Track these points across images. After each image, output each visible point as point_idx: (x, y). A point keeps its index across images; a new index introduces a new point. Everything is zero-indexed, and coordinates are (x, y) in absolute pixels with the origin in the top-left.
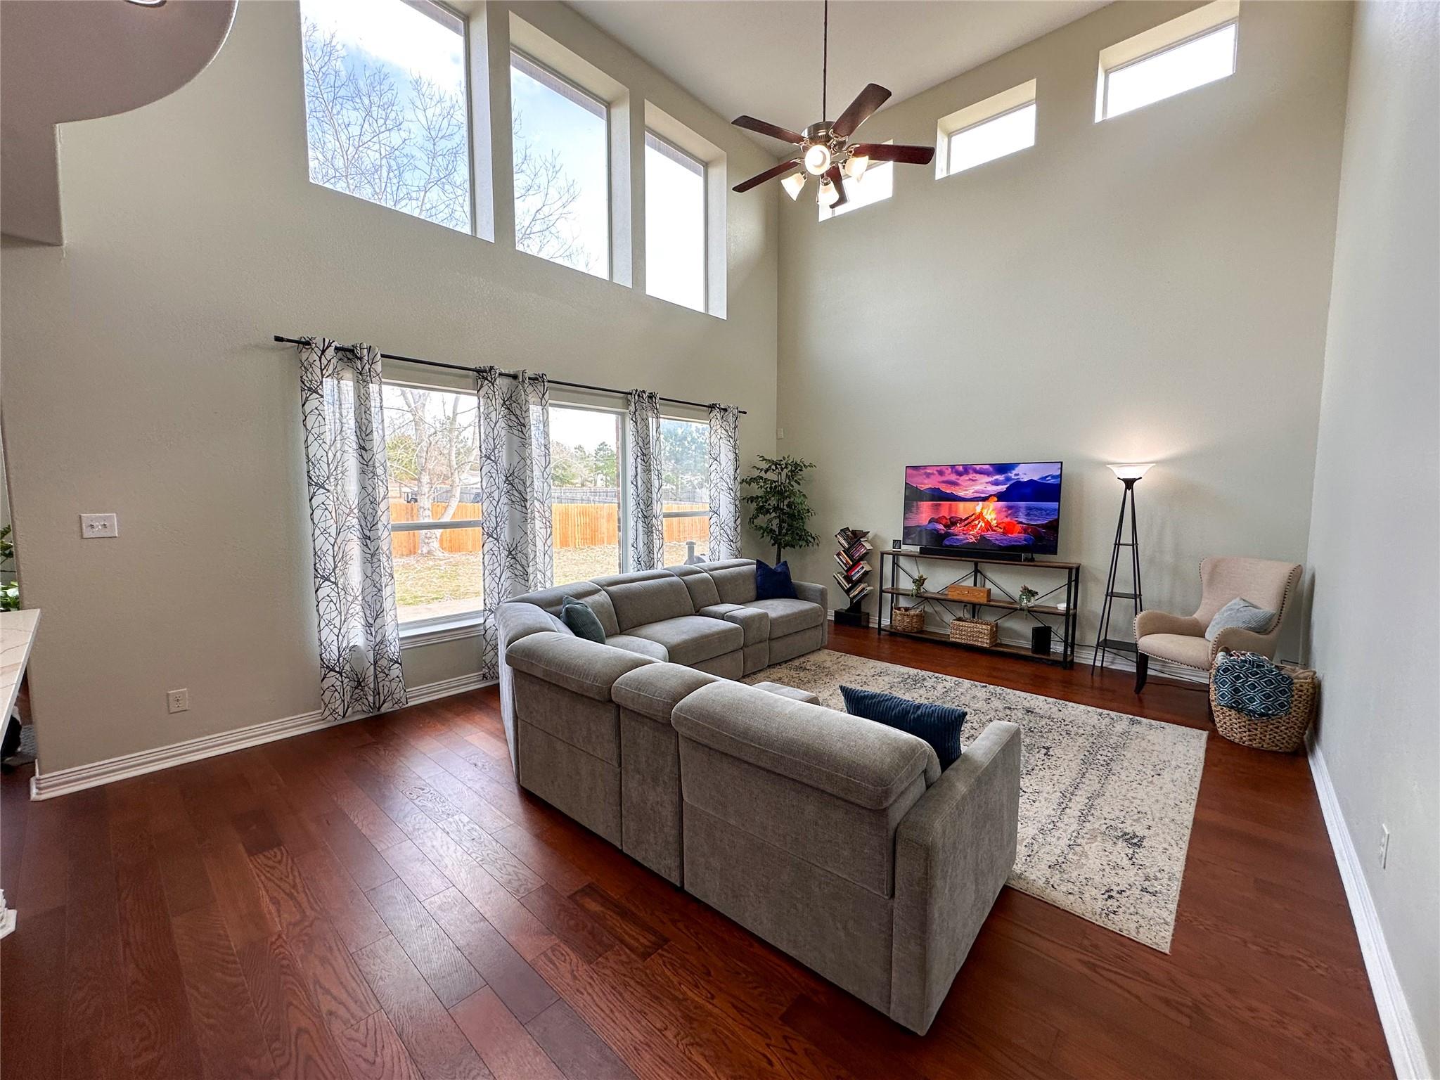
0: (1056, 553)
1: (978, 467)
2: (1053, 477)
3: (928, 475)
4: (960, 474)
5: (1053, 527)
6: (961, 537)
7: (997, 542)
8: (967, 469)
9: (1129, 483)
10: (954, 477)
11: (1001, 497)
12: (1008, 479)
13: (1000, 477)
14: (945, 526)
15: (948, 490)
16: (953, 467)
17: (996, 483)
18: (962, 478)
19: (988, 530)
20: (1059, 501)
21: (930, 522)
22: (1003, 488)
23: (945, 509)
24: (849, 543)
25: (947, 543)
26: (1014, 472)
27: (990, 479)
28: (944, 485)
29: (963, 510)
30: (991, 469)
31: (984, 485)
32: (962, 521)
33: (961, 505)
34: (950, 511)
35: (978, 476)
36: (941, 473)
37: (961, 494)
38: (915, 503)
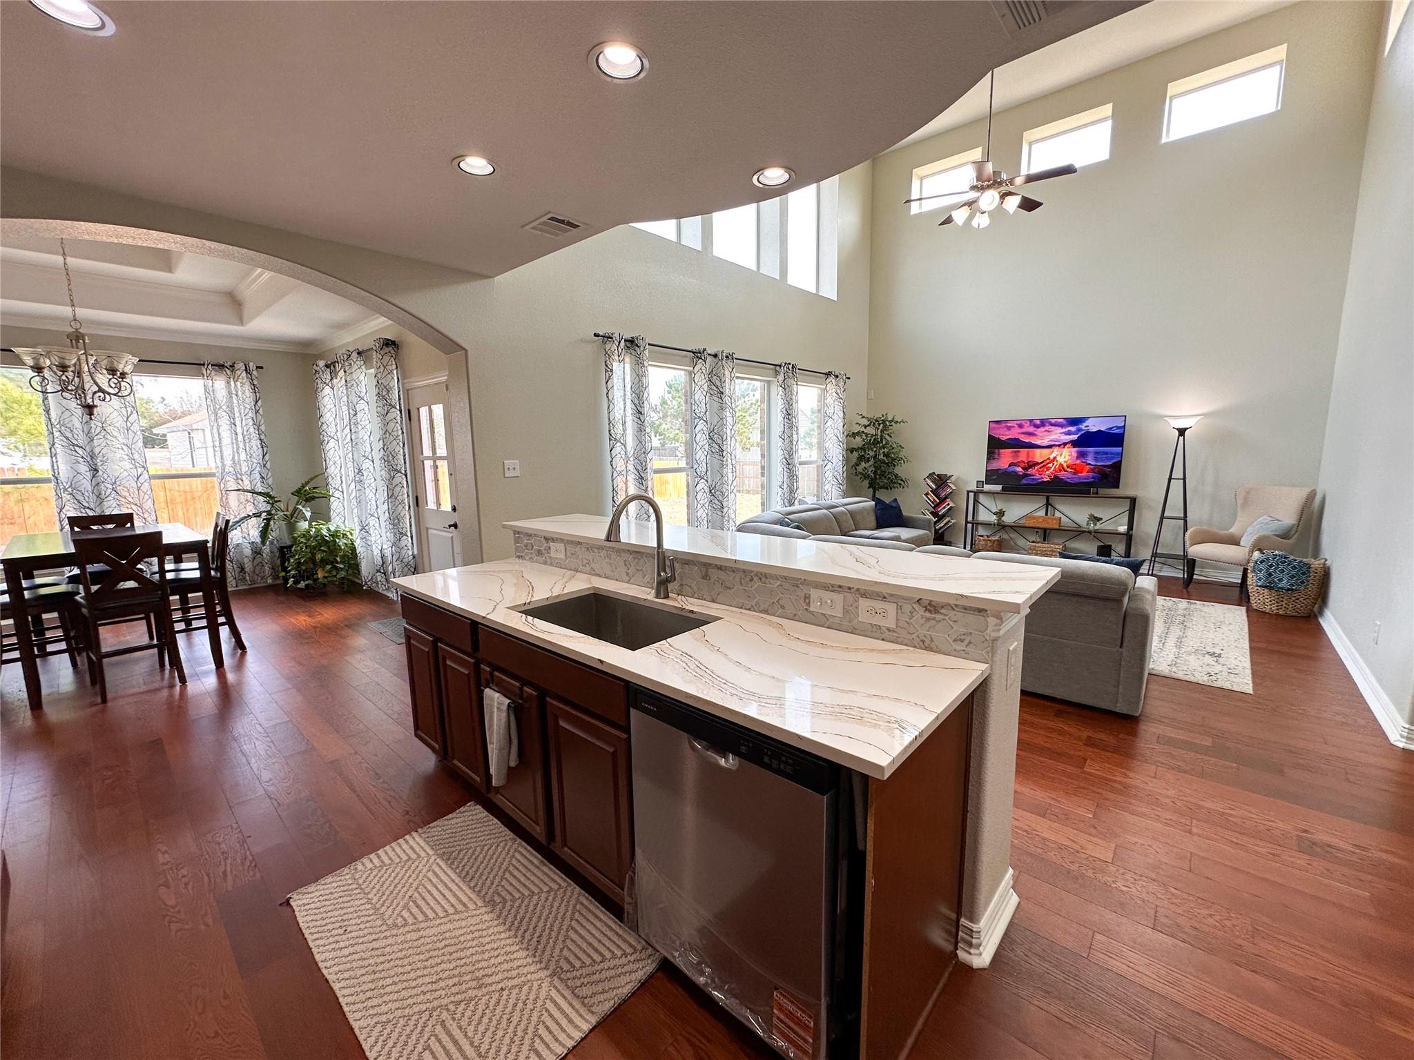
0: (1118, 487)
1: (1053, 421)
2: (1118, 428)
3: (1009, 428)
4: (1037, 426)
5: (1117, 467)
6: (1038, 476)
7: (1068, 480)
8: (1043, 423)
9: (1182, 432)
10: (1032, 429)
11: (1074, 444)
12: (1079, 430)
13: (1073, 429)
14: (1022, 468)
15: (1026, 439)
16: (1031, 421)
17: (1069, 433)
18: (1039, 430)
19: (1061, 471)
20: (1122, 447)
21: (1010, 466)
22: (1075, 437)
23: (1023, 454)
24: (936, 485)
25: (1025, 482)
26: (1085, 424)
27: (1064, 430)
28: (1023, 436)
29: (1039, 455)
30: (1065, 422)
31: (1058, 435)
32: (1037, 464)
33: (1038, 451)
34: (1028, 456)
35: (1053, 428)
36: (1020, 426)
37: (1038, 442)
38: (997, 451)
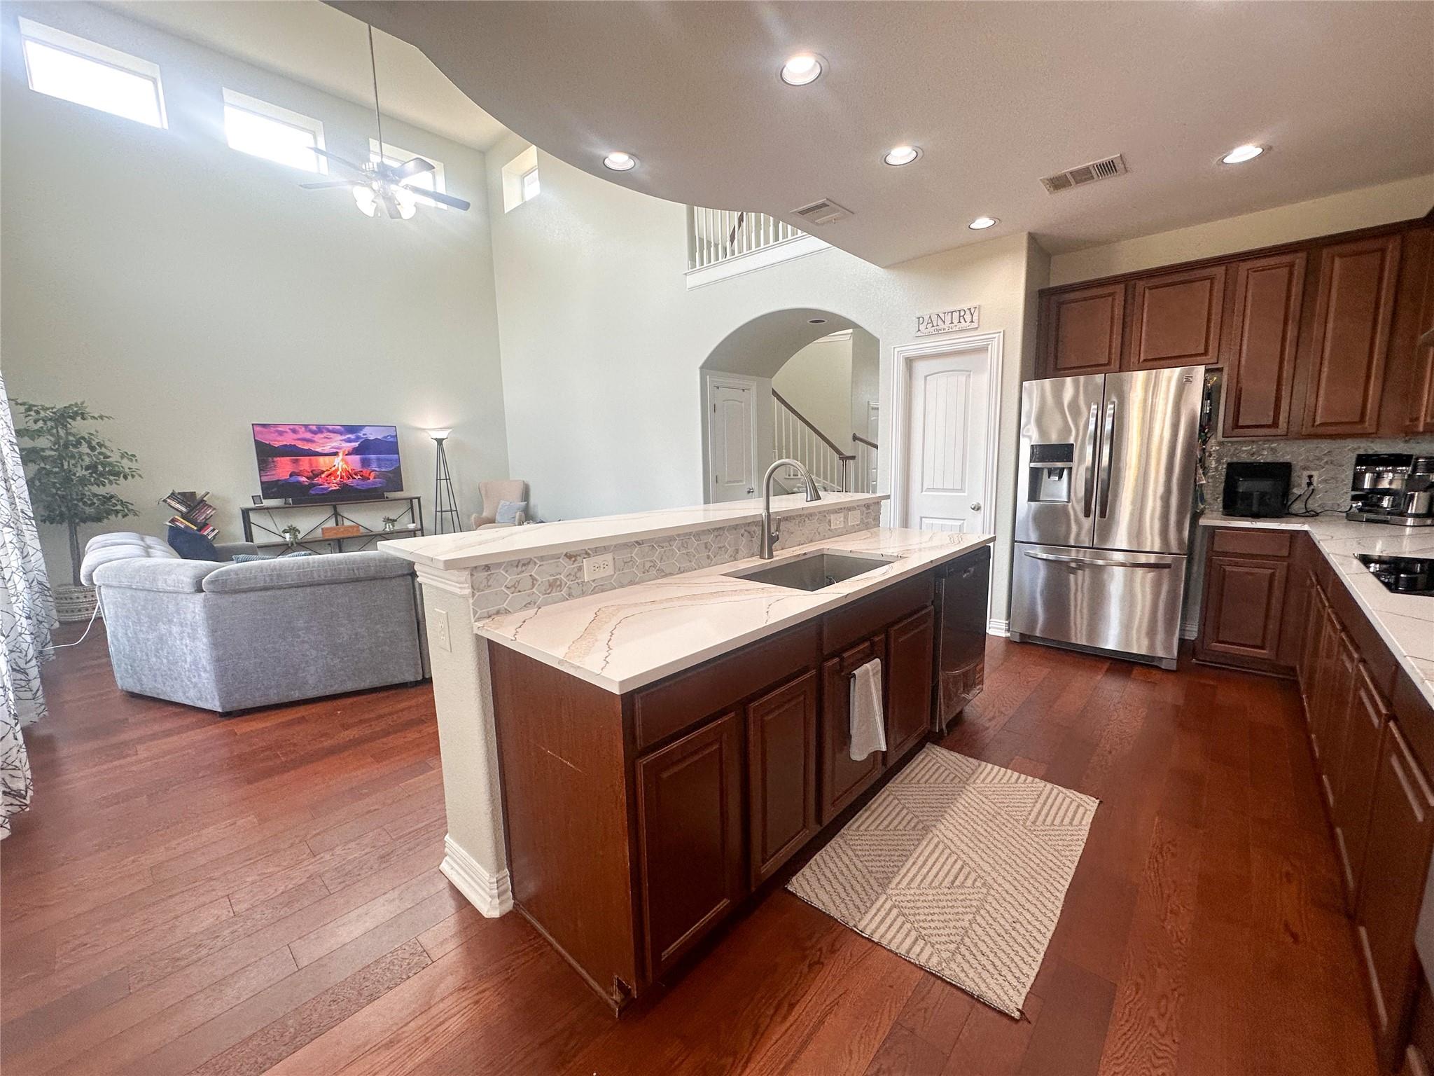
0: (402, 490)
1: (330, 428)
2: (392, 437)
3: (281, 433)
4: (314, 433)
5: (397, 472)
6: (326, 486)
7: (358, 487)
8: (320, 429)
9: (440, 441)
10: (308, 435)
11: (355, 451)
12: (358, 438)
13: (352, 436)
14: (307, 478)
15: (306, 447)
16: (306, 426)
17: (349, 441)
18: (317, 436)
19: (349, 478)
20: (398, 454)
21: (291, 475)
22: (356, 444)
23: (305, 463)
25: (313, 492)
26: (363, 432)
27: (344, 438)
28: (299, 442)
29: (323, 462)
30: (342, 429)
31: (337, 442)
32: (323, 472)
33: (321, 459)
34: (311, 465)
35: (332, 435)
36: (294, 431)
37: (319, 450)
38: (270, 459)
